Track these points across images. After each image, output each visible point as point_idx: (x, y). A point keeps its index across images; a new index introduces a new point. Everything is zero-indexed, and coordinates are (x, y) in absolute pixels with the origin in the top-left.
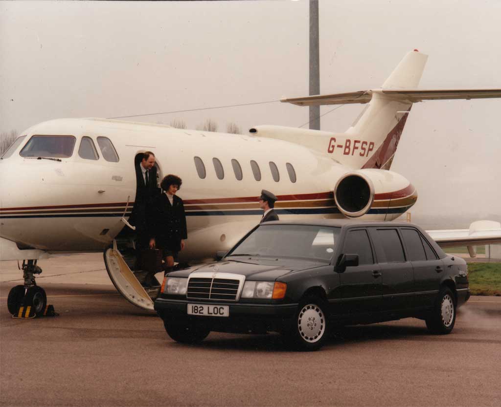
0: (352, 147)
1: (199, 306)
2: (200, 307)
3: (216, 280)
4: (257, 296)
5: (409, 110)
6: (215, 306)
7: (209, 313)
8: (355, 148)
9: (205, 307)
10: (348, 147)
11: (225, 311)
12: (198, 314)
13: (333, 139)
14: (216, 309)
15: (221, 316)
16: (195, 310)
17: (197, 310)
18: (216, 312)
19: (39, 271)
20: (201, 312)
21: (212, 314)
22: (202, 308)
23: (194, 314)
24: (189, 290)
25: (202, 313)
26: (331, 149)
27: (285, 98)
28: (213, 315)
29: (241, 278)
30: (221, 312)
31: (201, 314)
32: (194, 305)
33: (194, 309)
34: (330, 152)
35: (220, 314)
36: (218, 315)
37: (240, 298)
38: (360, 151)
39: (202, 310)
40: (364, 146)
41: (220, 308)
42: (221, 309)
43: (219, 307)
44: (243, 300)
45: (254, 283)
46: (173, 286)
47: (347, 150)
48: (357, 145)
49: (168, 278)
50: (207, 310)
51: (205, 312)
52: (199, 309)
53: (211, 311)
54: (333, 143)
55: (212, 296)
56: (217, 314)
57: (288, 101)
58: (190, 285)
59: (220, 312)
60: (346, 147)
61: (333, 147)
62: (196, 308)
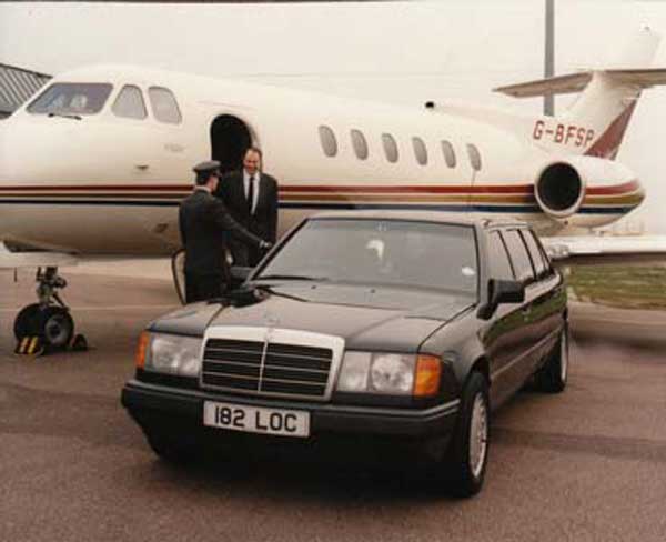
0: (565, 133)
1: (233, 408)
2: (237, 411)
3: (272, 346)
4: (374, 388)
5: (639, 95)
6: (272, 411)
7: (258, 426)
8: (570, 135)
9: (250, 412)
10: (561, 134)
11: (300, 425)
12: (231, 426)
13: (541, 122)
14: (276, 419)
15: (289, 434)
16: (223, 416)
17: (229, 416)
18: (276, 424)
19: (63, 284)
20: (239, 422)
21: (265, 428)
22: (239, 415)
23: (220, 425)
24: (205, 366)
25: (242, 425)
26: (538, 134)
27: (497, 87)
28: (269, 431)
29: (336, 344)
30: (290, 426)
31: (240, 429)
32: (221, 406)
33: (220, 415)
34: (537, 138)
35: (287, 429)
36: (283, 432)
37: (335, 392)
38: (575, 139)
39: (242, 417)
40: (581, 133)
41: (288, 416)
42: (290, 420)
43: (284, 413)
44: (341, 397)
45: (366, 356)
46: (166, 355)
47: (559, 137)
48: (572, 131)
49: (152, 334)
50: (254, 419)
51: (249, 424)
52: (233, 416)
53: (264, 421)
54: (540, 127)
55: (266, 386)
56: (279, 428)
57: (500, 90)
58: (207, 354)
59: (286, 424)
60: (558, 133)
61: (541, 132)
62: (226, 413)
